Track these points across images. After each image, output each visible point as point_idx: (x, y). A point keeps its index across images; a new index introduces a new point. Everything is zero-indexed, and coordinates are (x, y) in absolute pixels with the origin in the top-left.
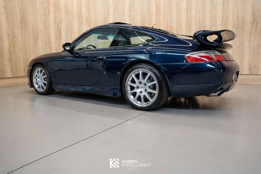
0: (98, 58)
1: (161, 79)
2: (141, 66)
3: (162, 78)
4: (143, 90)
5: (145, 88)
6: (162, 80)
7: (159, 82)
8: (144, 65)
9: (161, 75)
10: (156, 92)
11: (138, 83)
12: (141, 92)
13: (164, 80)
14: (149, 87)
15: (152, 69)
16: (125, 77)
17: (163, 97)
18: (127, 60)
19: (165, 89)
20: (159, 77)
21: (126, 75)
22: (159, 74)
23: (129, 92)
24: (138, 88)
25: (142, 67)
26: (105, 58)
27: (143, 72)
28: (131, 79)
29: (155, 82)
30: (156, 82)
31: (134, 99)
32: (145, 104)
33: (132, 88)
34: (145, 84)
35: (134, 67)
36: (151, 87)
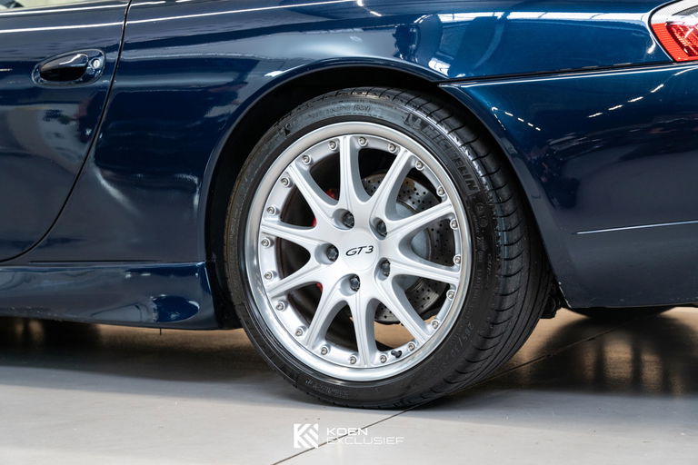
0: (47, 66)
1: (487, 188)
2: (348, 107)
3: (491, 181)
4: (363, 266)
5: (380, 250)
6: (495, 188)
7: (473, 204)
8: (368, 99)
9: (488, 160)
10: (455, 276)
11: (332, 222)
12: (353, 282)
13: (505, 193)
14: (407, 244)
15: (424, 124)
16: (241, 187)
17: (501, 303)
18: (240, 82)
19: (515, 249)
20: (475, 171)
21: (249, 170)
22: (474, 152)
23: (268, 283)
24: (331, 252)
25: (358, 112)
26: (98, 64)
27: (359, 145)
28: (279, 198)
29: (449, 206)
30: (451, 209)
31: (305, 334)
32: (383, 360)
33: (292, 257)
34: (380, 228)
35: (300, 118)
36: (419, 242)
